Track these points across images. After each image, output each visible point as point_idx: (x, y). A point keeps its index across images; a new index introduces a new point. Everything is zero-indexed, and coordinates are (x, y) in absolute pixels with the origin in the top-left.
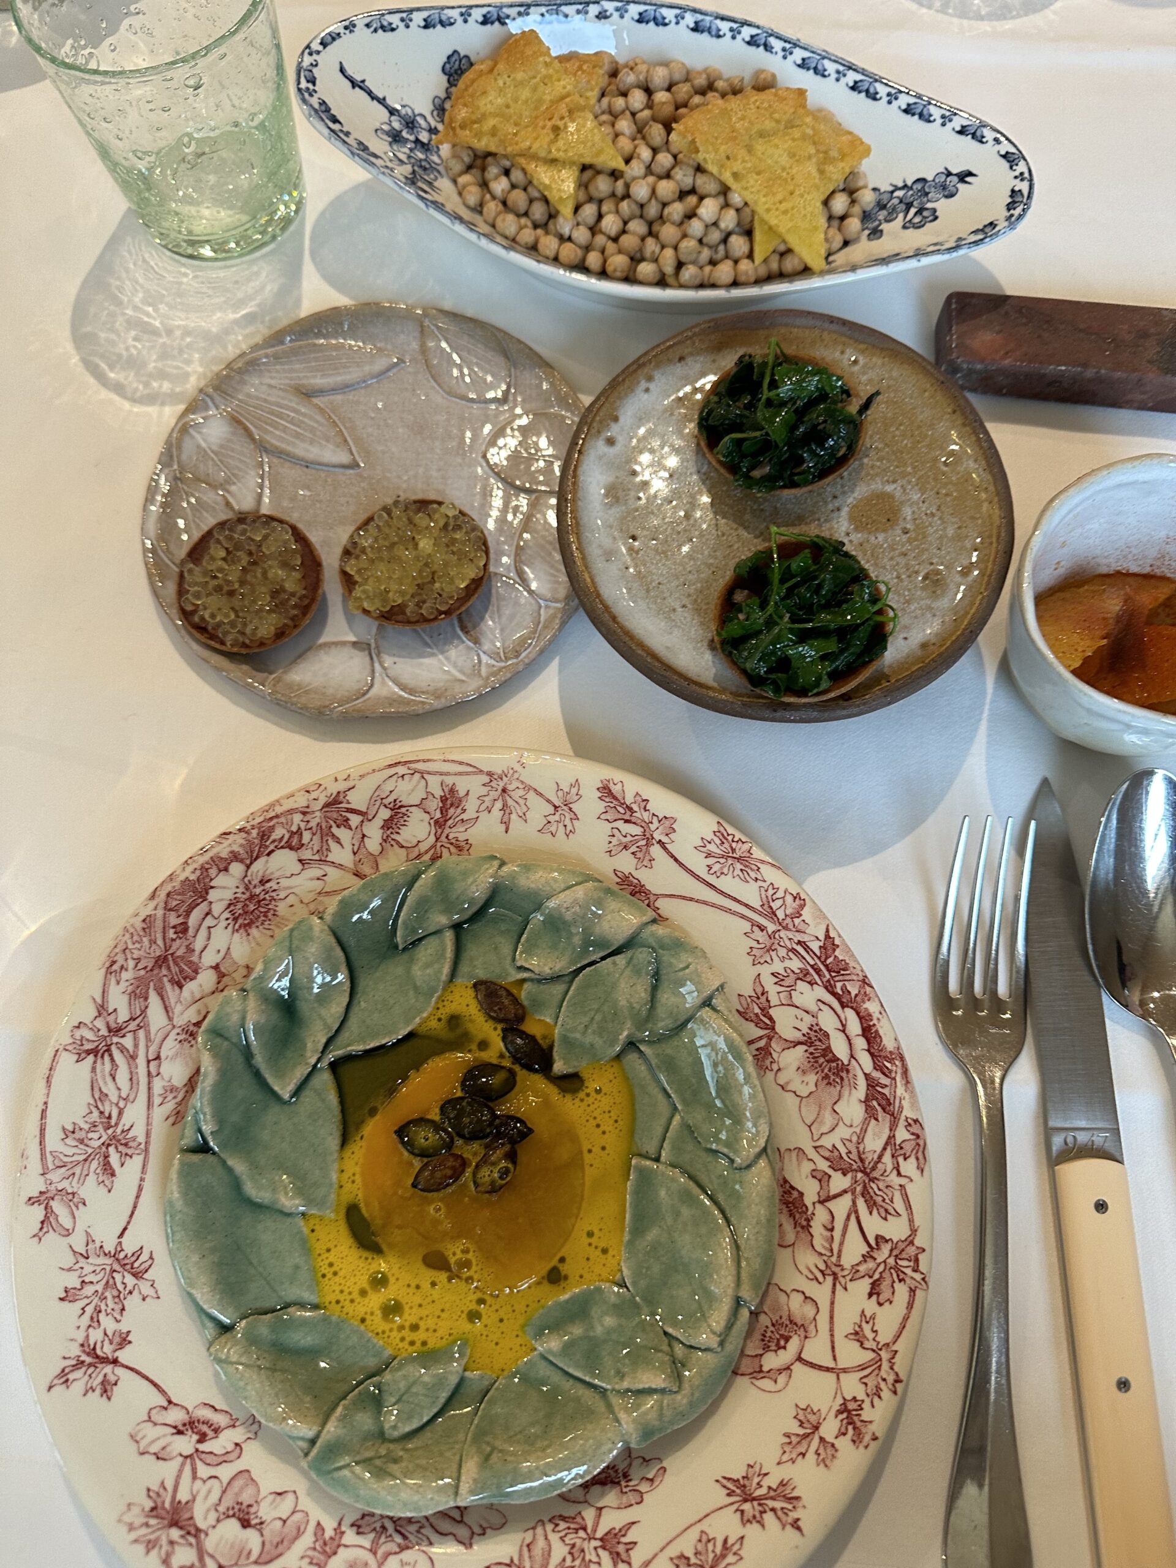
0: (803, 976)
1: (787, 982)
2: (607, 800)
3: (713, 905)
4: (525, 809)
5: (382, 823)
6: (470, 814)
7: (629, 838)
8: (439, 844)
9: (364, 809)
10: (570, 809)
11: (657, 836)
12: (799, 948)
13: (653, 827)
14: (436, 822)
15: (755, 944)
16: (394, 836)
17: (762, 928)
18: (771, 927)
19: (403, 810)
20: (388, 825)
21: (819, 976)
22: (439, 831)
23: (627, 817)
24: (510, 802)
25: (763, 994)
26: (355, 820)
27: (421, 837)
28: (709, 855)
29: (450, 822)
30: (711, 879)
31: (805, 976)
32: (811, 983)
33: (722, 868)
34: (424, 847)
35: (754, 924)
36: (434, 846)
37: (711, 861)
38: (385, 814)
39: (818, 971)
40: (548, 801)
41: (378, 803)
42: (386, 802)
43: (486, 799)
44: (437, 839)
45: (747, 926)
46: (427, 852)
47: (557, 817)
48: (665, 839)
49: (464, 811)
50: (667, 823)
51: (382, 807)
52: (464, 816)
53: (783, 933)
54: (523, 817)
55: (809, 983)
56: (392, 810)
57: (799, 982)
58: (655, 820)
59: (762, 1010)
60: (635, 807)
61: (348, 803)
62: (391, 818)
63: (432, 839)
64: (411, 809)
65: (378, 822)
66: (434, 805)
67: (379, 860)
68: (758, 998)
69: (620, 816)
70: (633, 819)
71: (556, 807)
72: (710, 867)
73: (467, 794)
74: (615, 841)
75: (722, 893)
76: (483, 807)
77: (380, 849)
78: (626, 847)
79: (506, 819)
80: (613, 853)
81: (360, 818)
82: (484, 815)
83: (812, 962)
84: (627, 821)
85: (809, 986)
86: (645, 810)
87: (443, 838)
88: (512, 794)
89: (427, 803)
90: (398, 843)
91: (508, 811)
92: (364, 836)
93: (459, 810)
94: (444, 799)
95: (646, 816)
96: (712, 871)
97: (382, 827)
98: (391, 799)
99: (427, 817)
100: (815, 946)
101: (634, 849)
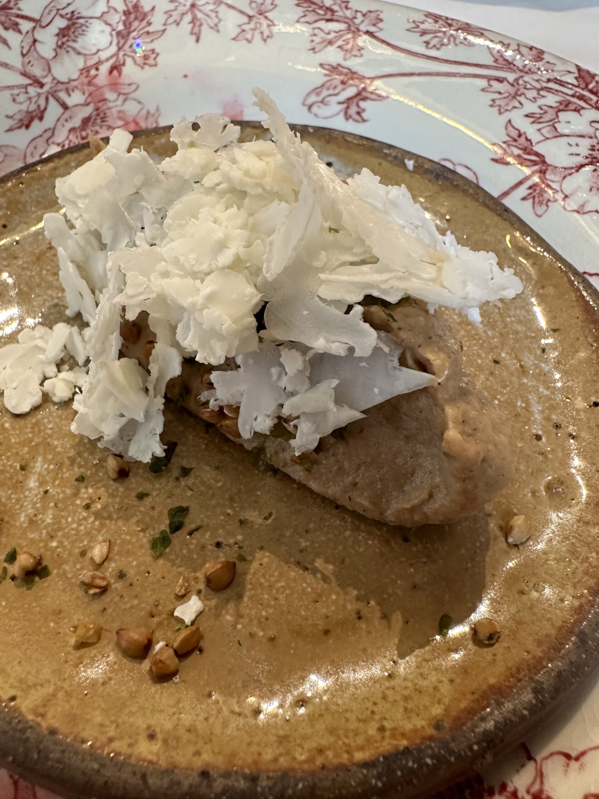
0: (565, 106)
1: (547, 117)
2: (305, 5)
3: (438, 74)
4: (216, 20)
5: (57, 31)
6: (157, 26)
7: (333, 35)
8: (121, 53)
9: (37, 16)
10: (266, 17)
11: (363, 28)
12: (551, 85)
13: (357, 21)
14: (119, 34)
15: (496, 96)
16: (71, 44)
17: (500, 80)
18: (511, 77)
19: (82, 21)
20: (63, 33)
21: (585, 101)
22: (122, 42)
23: (328, 16)
24: (200, 15)
25: (520, 136)
26: (25, 26)
27: (101, 46)
28: (424, 33)
29: (134, 34)
30: (433, 53)
31: (567, 106)
32: (577, 110)
33: (441, 41)
34: (104, 55)
35: (489, 78)
36: (116, 54)
37: (427, 37)
38: (61, 23)
39: (581, 98)
40: (242, 12)
41: (54, 12)
42: (63, 12)
43: (174, 13)
44: (120, 49)
45: (483, 83)
46: (107, 60)
47: (252, 25)
48: (372, 29)
49: (149, 24)
50: (373, 15)
51: (58, 17)
52: (150, 29)
53: (526, 78)
54: (216, 28)
55: (575, 110)
56: (69, 20)
57: (561, 114)
58: (359, 15)
59: (525, 150)
60: (336, 8)
61: (19, 9)
62: (68, 28)
63: (114, 49)
64: (90, 21)
65: (54, 29)
66: (117, 19)
67: (52, 63)
68: (515, 140)
69: (322, 17)
70: (335, 18)
71: (250, 17)
72: (427, 43)
73: (153, 9)
74: (317, 39)
75: (446, 61)
76: (171, 20)
77: (53, 54)
78: (330, 43)
79: (196, 30)
80: (317, 50)
81: (32, 24)
82: (172, 29)
83: (570, 92)
84: (328, 20)
85: (576, 114)
86: (347, 8)
87: (126, 47)
88: (202, 8)
89: (108, 18)
90: (74, 49)
91: (198, 23)
92: (35, 41)
93: (144, 23)
94: (127, 13)
95: (348, 13)
96: (431, 45)
97: (57, 35)
98: (69, 10)
99: (108, 29)
100: (570, 79)
101: (340, 43)
